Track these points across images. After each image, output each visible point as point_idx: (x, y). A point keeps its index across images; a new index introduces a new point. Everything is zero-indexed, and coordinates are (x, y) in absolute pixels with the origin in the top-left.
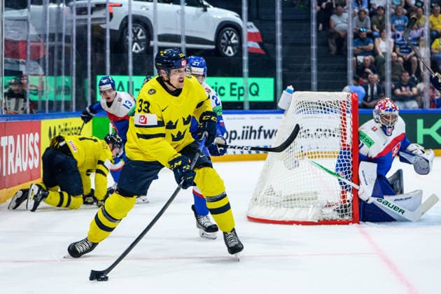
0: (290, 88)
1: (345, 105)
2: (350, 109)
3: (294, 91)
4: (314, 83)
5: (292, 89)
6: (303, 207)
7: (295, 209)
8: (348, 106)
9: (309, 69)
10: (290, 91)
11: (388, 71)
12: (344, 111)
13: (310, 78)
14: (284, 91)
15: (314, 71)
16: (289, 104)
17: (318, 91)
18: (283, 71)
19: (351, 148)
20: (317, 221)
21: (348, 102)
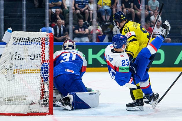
0: (10, 29)
1: (45, 40)
2: (48, 43)
3: (13, 31)
4: (24, 25)
5: (12, 30)
6: (18, 104)
7: (13, 106)
8: (47, 41)
9: (21, 16)
10: (10, 31)
11: (71, 19)
12: (44, 44)
13: (22, 22)
14: (6, 31)
15: (24, 18)
16: (10, 39)
17: (27, 31)
18: (4, 17)
19: (48, 67)
20: (26, 113)
21: (47, 39)
